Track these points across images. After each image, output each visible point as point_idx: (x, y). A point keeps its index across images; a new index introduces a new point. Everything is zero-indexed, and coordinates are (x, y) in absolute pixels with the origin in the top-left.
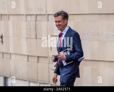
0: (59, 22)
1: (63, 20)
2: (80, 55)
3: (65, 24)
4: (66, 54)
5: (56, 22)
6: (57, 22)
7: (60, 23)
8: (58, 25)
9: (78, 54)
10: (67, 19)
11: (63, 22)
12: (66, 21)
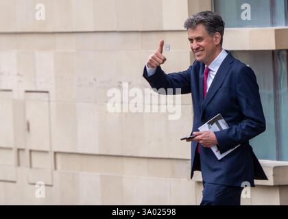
0: (198, 39)
1: (209, 34)
2: (254, 126)
3: (216, 43)
4: (219, 130)
5: (191, 40)
6: (194, 42)
7: (202, 43)
8: (197, 49)
9: (249, 124)
10: (222, 33)
11: (210, 38)
12: (217, 36)
